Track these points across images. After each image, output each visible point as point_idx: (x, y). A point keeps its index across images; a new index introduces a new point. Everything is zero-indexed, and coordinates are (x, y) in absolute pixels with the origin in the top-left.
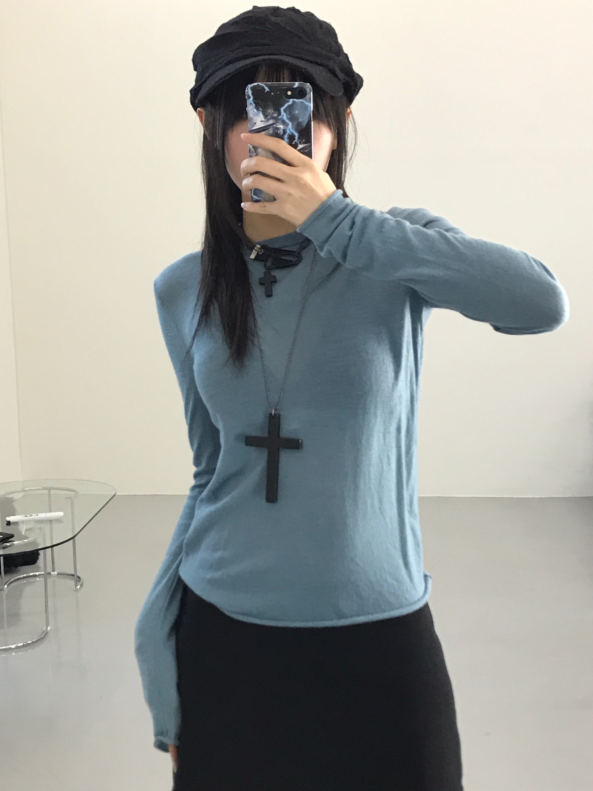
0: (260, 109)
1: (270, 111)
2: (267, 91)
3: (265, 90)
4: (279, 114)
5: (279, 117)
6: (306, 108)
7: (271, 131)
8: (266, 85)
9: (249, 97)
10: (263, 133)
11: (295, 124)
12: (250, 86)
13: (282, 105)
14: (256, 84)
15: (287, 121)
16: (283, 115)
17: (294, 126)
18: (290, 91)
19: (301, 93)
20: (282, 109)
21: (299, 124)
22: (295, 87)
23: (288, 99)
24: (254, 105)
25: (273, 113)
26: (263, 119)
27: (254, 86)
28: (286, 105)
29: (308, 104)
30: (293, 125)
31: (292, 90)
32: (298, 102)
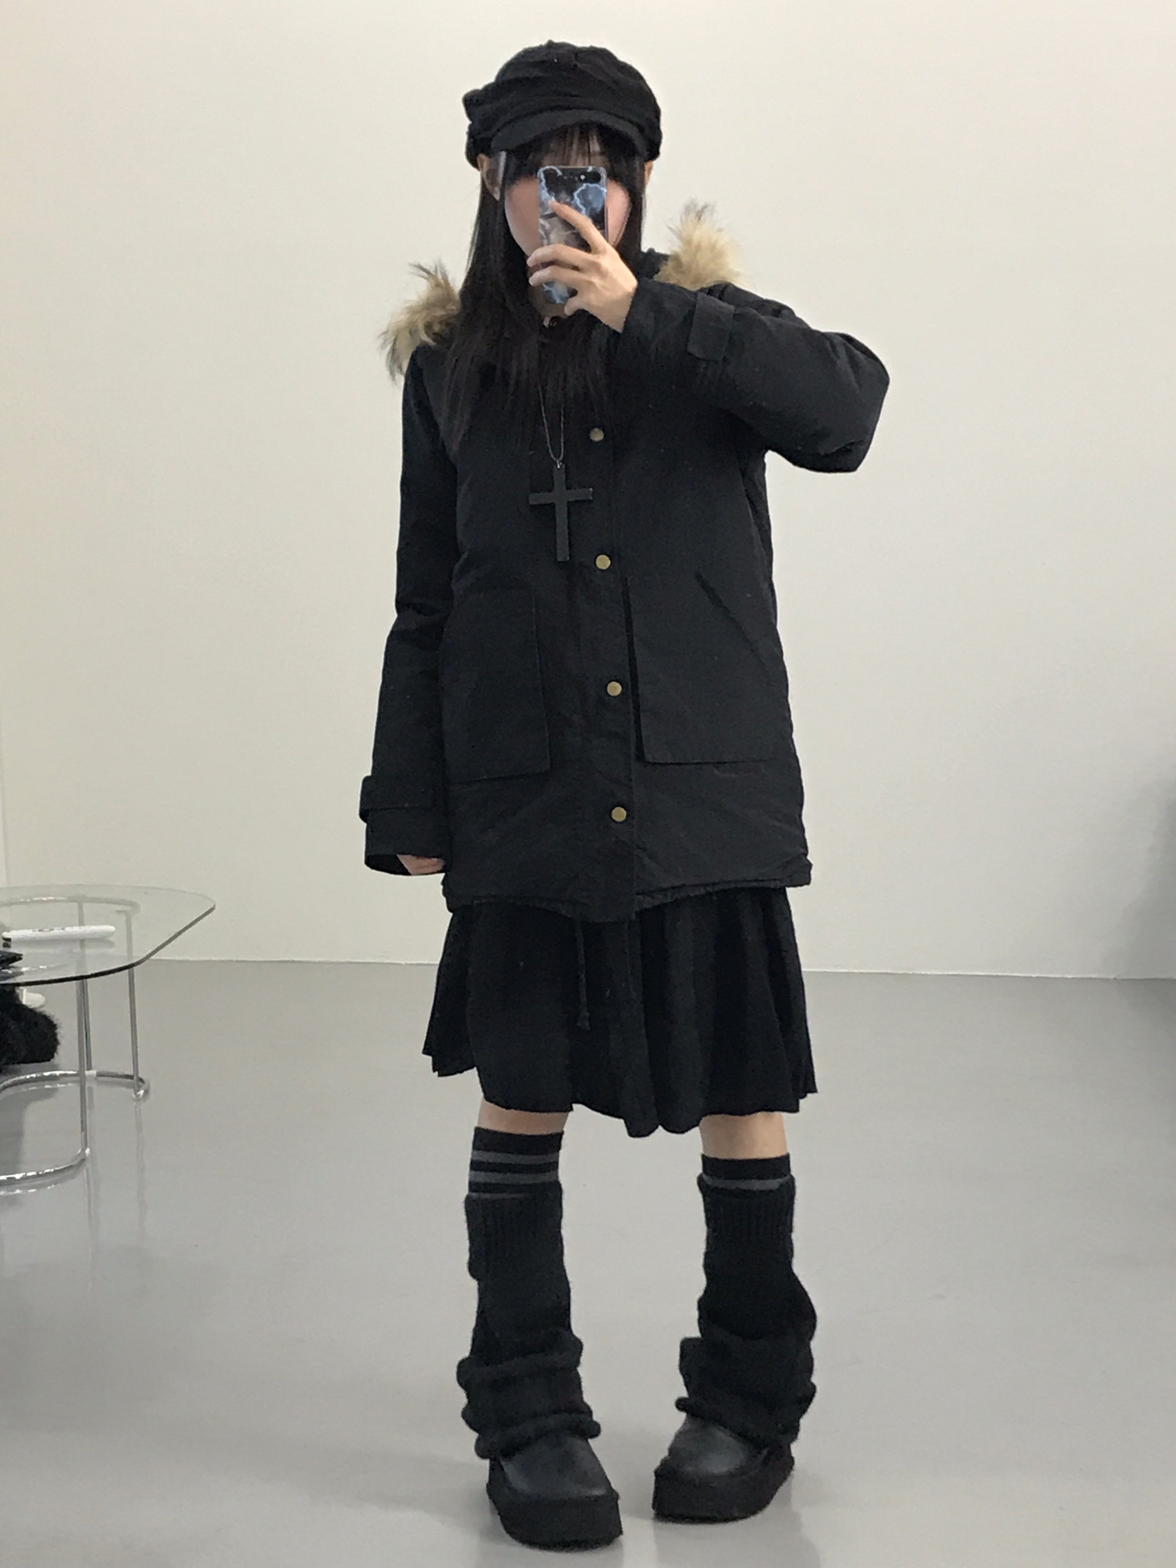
0: (554, 194)
1: (563, 195)
2: (560, 176)
3: (557, 174)
4: (572, 198)
5: (572, 202)
6: (600, 192)
9: (541, 181)
11: (589, 209)
12: (541, 170)
13: (576, 190)
15: (581, 206)
16: (576, 200)
17: (588, 211)
18: (582, 174)
19: (595, 178)
20: (575, 194)
21: (593, 210)
23: (578, 183)
24: (546, 189)
25: (567, 198)
28: (578, 191)
29: (602, 189)
30: (586, 210)
31: (584, 172)
32: (592, 188)
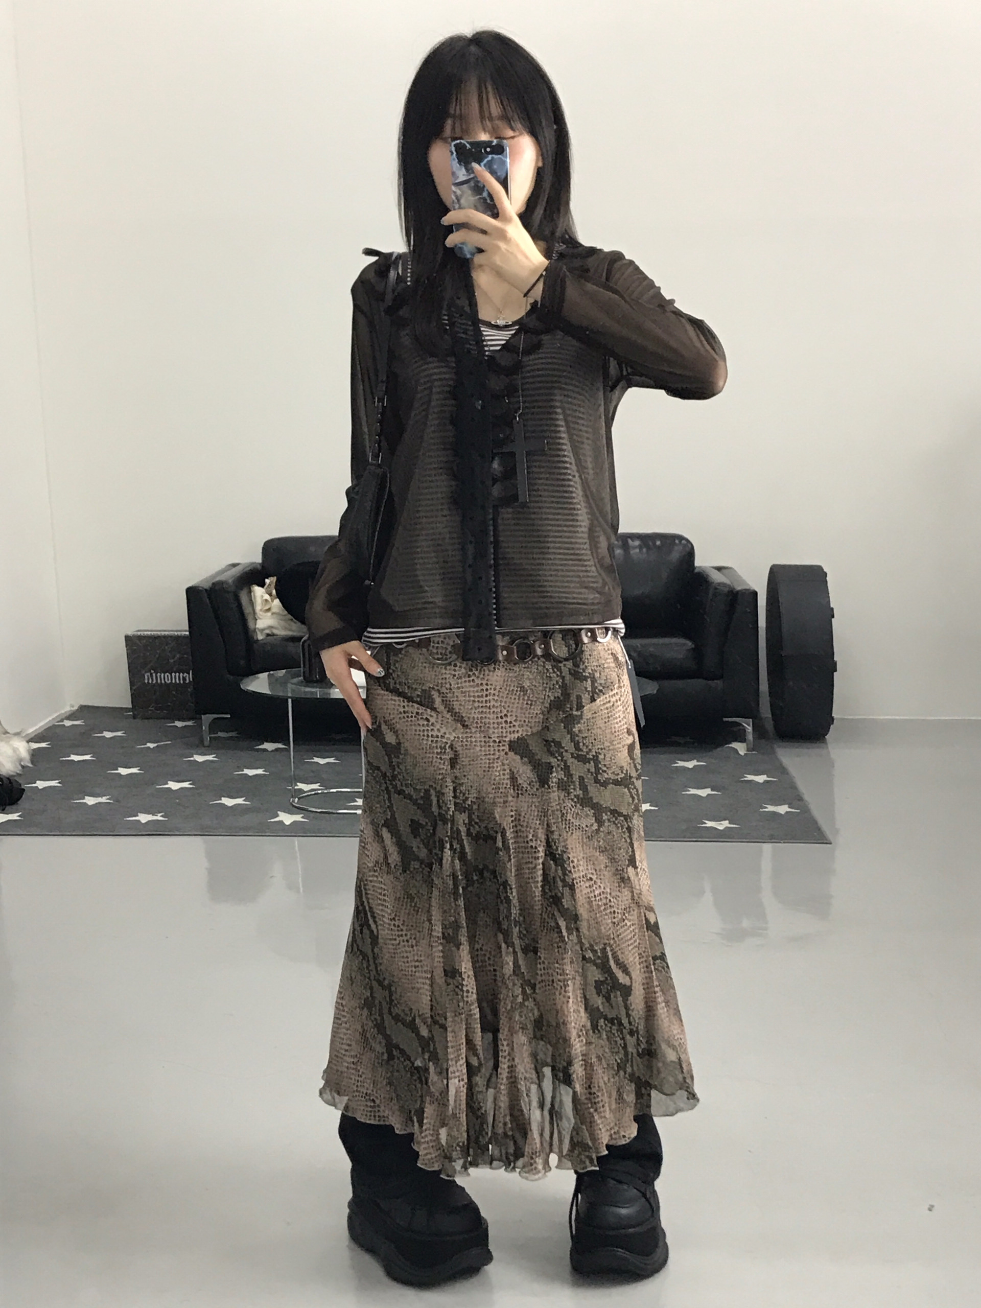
0: (463, 163)
1: (471, 165)
2: (468, 149)
3: (465, 147)
7: (472, 184)
8: (468, 142)
9: (452, 153)
10: (465, 186)
12: (453, 143)
13: (483, 161)
14: (458, 141)
18: (487, 146)
19: (499, 150)
22: (494, 144)
23: (487, 155)
26: (465, 173)
27: (457, 144)
32: (496, 159)
